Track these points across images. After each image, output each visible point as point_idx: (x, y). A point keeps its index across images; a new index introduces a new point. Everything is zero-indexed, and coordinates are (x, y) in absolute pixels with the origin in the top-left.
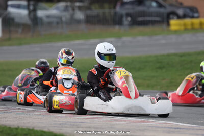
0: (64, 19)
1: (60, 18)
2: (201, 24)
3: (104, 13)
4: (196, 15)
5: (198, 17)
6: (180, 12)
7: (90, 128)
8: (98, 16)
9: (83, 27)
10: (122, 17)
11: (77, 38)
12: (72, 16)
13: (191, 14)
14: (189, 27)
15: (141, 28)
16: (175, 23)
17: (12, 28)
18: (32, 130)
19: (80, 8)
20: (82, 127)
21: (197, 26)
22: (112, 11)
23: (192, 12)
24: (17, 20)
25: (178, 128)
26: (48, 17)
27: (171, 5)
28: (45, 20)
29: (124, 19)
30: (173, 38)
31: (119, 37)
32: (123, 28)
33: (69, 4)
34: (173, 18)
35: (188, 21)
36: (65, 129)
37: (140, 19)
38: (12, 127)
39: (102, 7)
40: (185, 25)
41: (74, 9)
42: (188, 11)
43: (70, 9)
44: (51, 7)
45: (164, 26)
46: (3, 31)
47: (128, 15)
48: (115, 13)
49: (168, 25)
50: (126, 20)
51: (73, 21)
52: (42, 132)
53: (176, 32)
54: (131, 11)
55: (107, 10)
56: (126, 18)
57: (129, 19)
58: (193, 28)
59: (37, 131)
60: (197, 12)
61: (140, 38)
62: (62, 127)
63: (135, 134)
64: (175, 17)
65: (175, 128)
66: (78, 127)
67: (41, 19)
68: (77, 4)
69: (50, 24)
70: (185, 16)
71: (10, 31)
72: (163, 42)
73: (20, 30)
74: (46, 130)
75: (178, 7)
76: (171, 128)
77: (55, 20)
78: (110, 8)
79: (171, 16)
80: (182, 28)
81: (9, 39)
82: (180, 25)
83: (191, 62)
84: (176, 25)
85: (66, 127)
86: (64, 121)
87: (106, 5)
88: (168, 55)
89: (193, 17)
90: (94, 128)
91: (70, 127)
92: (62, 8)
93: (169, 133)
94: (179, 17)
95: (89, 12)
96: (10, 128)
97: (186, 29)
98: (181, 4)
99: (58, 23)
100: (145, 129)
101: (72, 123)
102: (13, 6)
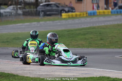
0: (13, 14)
1: (11, 13)
2: (76, 15)
3: (31, 11)
4: (74, 11)
5: (74, 12)
6: (67, 9)
7: (29, 70)
8: (28, 12)
9: (22, 17)
10: (39, 12)
11: (19, 22)
12: (17, 12)
13: (71, 11)
14: (71, 16)
15: (49, 17)
16: (64, 15)
18: (4, 73)
19: (20, 8)
21: (74, 16)
22: (35, 10)
23: (72, 9)
25: (70, 70)
26: (5, 12)
27: (62, 6)
28: (4, 14)
29: (41, 13)
30: (64, 22)
31: (38, 21)
32: (40, 18)
33: (15, 6)
34: (63, 13)
35: (70, 14)
36: (18, 71)
37: (48, 13)
39: (30, 8)
40: (69, 15)
42: (70, 9)
43: (15, 8)
44: (6, 8)
45: (59, 16)
47: (42, 11)
48: (36, 10)
49: (61, 15)
50: (42, 13)
51: (17, 15)
52: (8, 73)
53: (65, 19)
54: (43, 9)
55: (32, 9)
56: (42, 12)
57: (43, 13)
58: (72, 17)
59: (6, 73)
60: (74, 9)
61: (48, 22)
63: (51, 74)
64: (64, 12)
65: (69, 70)
67: (2, 14)
68: (19, 6)
69: (6, 16)
70: (69, 12)
72: (59, 24)
74: (9, 72)
75: (65, 7)
76: (67, 70)
77: (8, 14)
78: (34, 8)
79: (62, 12)
80: (68, 17)
82: (66, 16)
83: (73, 34)
84: (64, 16)
86: (17, 66)
87: (32, 7)
88: (62, 31)
89: (72, 12)
92: (12, 8)
93: (66, 73)
94: (66, 12)
95: (24, 10)
97: (69, 18)
98: (67, 6)
99: (10, 15)
100: (55, 71)
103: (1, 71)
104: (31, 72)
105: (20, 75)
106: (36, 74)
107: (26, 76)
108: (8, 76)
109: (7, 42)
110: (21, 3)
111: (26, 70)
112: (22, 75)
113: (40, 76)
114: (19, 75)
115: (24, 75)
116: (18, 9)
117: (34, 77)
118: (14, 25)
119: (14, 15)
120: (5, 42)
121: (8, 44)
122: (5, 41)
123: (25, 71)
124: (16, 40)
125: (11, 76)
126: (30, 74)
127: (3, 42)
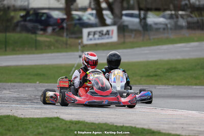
0: (169, 26)
1: (166, 25)
3: (202, 20)
7: (183, 124)
9: (186, 33)
11: (180, 41)
17: (126, 34)
18: (135, 128)
20: (177, 124)
24: (130, 27)
26: (156, 24)
33: (173, 12)
36: (162, 125)
38: (119, 125)
39: (201, 15)
41: (177, 17)
43: (174, 16)
46: (119, 36)
51: (177, 27)
52: (143, 129)
59: (138, 129)
62: (160, 124)
66: (173, 124)
67: (150, 26)
68: (180, 13)
69: (158, 29)
71: (124, 36)
73: (133, 35)
74: (146, 127)
77: (163, 26)
81: (124, 43)
85: (164, 124)
86: (164, 117)
90: (186, 124)
91: (167, 124)
92: (168, 16)
95: (190, 19)
96: (116, 126)
99: (164, 29)
101: (169, 120)
102: (127, 15)
103: (131, 125)
104: (185, 126)
105: (164, 132)
106: (193, 130)
107: (173, 133)
108: (142, 133)
109: (156, 75)
110: (186, 7)
111: (177, 122)
112: (167, 132)
113: (200, 134)
114: (161, 131)
115: (171, 132)
116: (179, 17)
117: (187, 135)
118: (170, 46)
119: (171, 29)
120: (152, 76)
121: (156, 80)
122: (152, 74)
123: (175, 126)
124: (172, 72)
125: (147, 133)
126: (183, 131)
127: (148, 76)
